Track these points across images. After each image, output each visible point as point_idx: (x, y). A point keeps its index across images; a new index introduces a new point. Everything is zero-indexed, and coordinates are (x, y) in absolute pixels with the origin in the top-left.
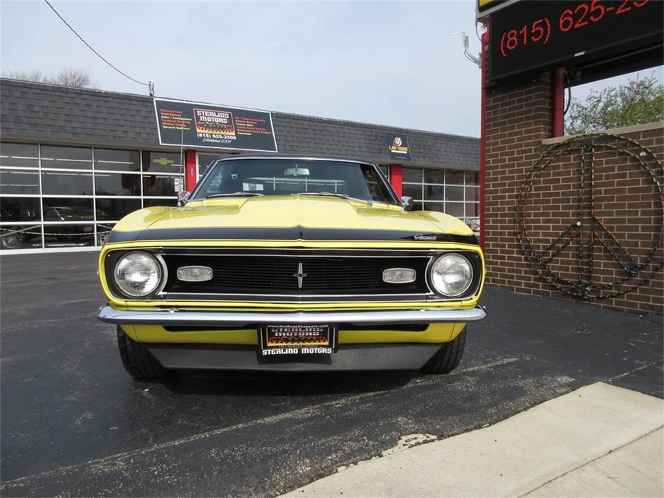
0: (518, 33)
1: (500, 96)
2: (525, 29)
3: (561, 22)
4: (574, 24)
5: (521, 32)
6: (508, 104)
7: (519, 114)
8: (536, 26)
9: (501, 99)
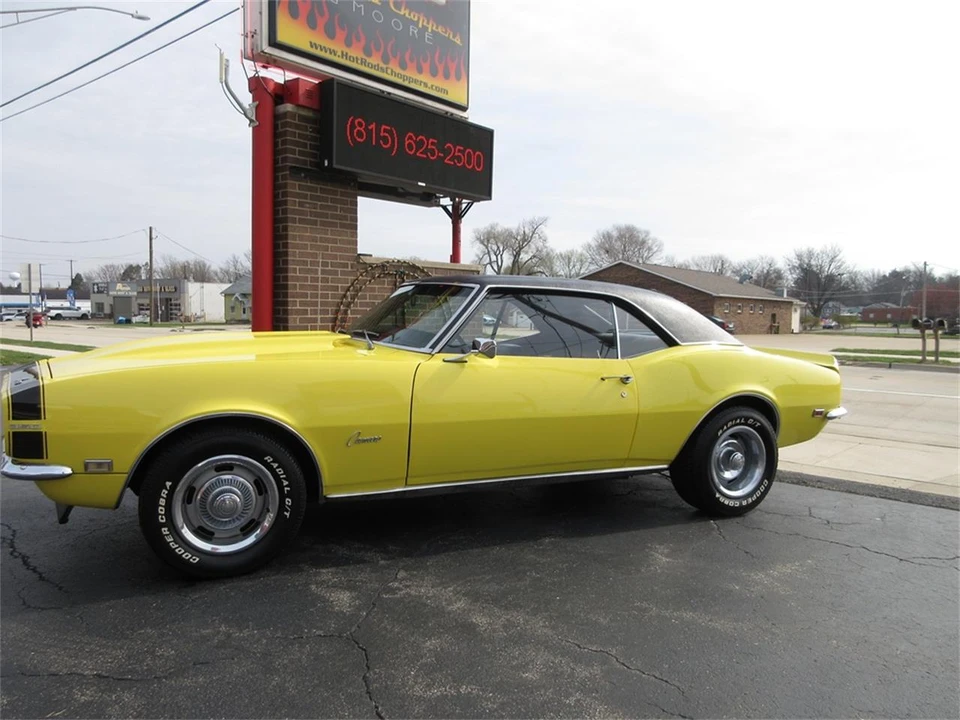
0: (366, 126)
1: (309, 184)
2: (373, 126)
3: (407, 143)
4: (417, 150)
5: (370, 128)
6: (318, 199)
7: (333, 216)
8: (385, 130)
9: (310, 189)
